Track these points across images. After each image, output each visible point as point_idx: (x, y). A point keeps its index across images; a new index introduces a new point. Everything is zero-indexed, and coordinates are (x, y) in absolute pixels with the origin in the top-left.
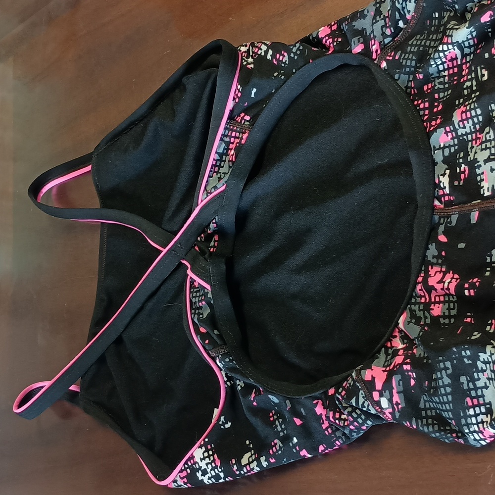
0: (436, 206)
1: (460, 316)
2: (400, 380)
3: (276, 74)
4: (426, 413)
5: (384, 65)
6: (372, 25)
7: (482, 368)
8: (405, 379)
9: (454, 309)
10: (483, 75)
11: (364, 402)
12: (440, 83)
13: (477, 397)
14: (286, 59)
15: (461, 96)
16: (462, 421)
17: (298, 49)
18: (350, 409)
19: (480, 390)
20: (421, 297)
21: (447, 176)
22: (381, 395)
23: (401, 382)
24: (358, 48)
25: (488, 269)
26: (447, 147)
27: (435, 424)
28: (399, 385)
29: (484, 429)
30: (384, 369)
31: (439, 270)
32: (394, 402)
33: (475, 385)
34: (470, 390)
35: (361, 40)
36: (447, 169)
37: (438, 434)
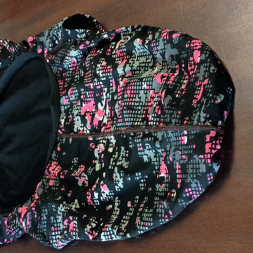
0: (59, 133)
1: (60, 187)
2: (31, 214)
3: (9, 57)
4: (40, 231)
5: (48, 61)
6: (46, 41)
7: (59, 214)
8: (33, 214)
9: (58, 183)
10: (82, 74)
11: (18, 223)
12: (68, 74)
13: (57, 227)
14: (13, 50)
15: (74, 82)
16: (50, 237)
17: (19, 47)
18: (13, 225)
19: (58, 224)
20: (47, 175)
21: (64, 119)
22: (23, 221)
23: (31, 215)
24: (40, 51)
25: (72, 166)
26: (66, 105)
27: (42, 237)
28: (30, 217)
29: (58, 242)
30: (27, 208)
31: (56, 164)
32: (27, 225)
33: (56, 221)
34: (54, 223)
35: (42, 47)
36: (65, 116)
37: (42, 242)
